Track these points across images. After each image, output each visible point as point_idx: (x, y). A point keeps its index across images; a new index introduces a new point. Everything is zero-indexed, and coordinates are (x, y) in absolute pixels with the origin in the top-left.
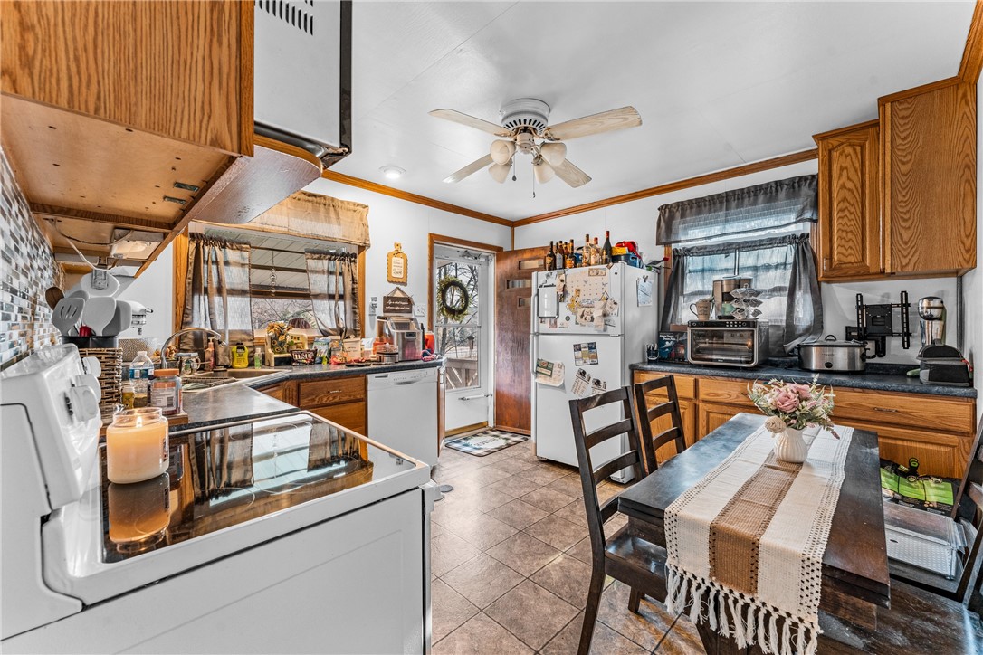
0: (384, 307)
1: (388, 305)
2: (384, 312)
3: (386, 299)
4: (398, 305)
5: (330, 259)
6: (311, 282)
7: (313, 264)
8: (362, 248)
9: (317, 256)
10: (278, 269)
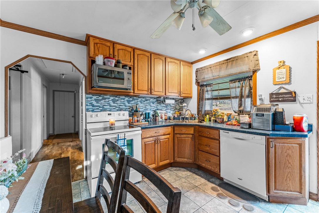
0: (270, 99)
1: (273, 98)
2: (270, 102)
3: (271, 95)
4: (281, 97)
5: (239, 81)
6: (231, 92)
7: (232, 85)
8: (255, 72)
9: (233, 82)
10: (220, 90)
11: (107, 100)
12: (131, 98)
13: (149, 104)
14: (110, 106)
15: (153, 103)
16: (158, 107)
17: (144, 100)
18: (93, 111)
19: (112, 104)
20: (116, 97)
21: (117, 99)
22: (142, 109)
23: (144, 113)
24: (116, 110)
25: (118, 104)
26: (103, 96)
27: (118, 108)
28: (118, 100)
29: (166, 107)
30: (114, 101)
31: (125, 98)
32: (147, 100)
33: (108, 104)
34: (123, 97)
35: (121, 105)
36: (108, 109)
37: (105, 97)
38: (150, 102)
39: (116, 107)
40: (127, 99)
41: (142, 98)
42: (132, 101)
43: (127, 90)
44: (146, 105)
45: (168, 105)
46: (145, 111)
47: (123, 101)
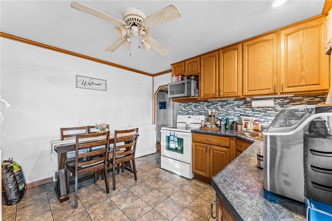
11: (190, 106)
12: (210, 102)
13: (232, 108)
14: (193, 111)
15: (238, 107)
16: (246, 111)
17: (225, 103)
18: (182, 114)
19: (194, 109)
20: (197, 103)
21: (197, 104)
22: (222, 113)
23: (225, 118)
24: (197, 114)
25: (199, 109)
26: (188, 103)
27: (198, 113)
28: (198, 106)
29: (265, 112)
30: (195, 107)
31: (204, 103)
32: (229, 104)
33: (192, 109)
34: (203, 103)
35: (201, 110)
36: (191, 113)
37: (189, 103)
38: (234, 106)
39: (197, 112)
40: (206, 104)
41: (223, 102)
42: (211, 105)
43: (190, 97)
44: (227, 109)
45: (270, 109)
46: (225, 116)
47: (202, 106)
